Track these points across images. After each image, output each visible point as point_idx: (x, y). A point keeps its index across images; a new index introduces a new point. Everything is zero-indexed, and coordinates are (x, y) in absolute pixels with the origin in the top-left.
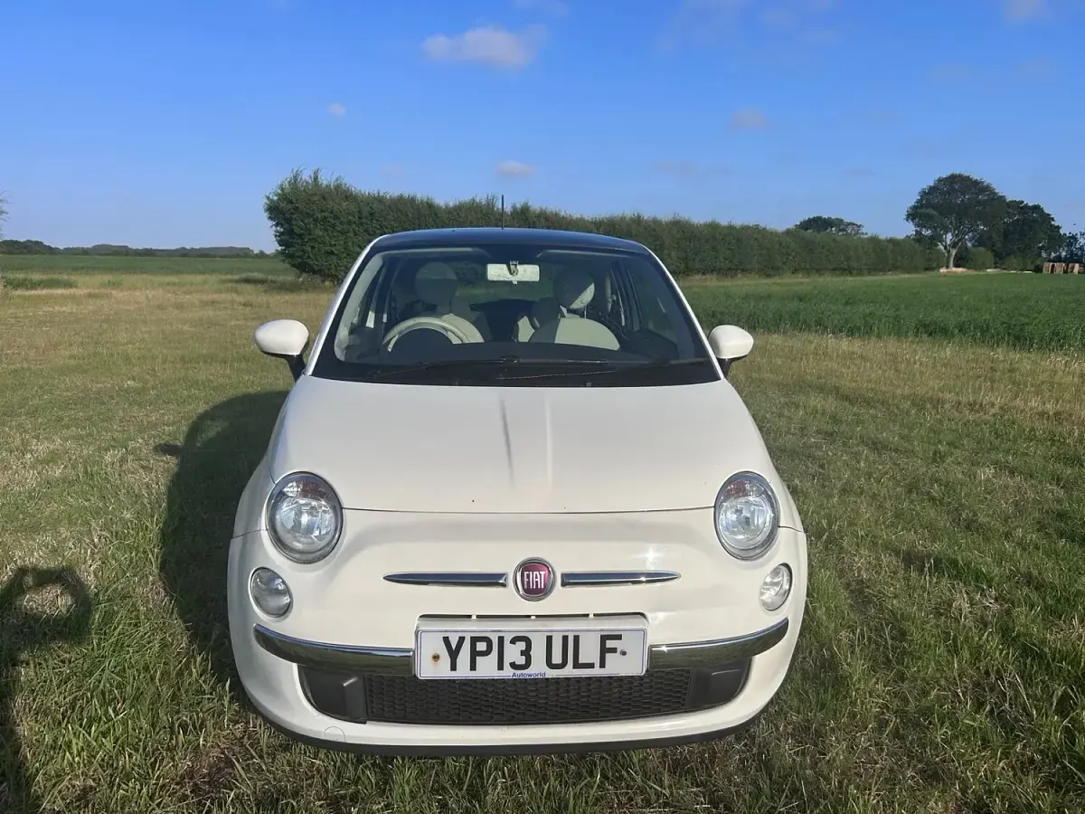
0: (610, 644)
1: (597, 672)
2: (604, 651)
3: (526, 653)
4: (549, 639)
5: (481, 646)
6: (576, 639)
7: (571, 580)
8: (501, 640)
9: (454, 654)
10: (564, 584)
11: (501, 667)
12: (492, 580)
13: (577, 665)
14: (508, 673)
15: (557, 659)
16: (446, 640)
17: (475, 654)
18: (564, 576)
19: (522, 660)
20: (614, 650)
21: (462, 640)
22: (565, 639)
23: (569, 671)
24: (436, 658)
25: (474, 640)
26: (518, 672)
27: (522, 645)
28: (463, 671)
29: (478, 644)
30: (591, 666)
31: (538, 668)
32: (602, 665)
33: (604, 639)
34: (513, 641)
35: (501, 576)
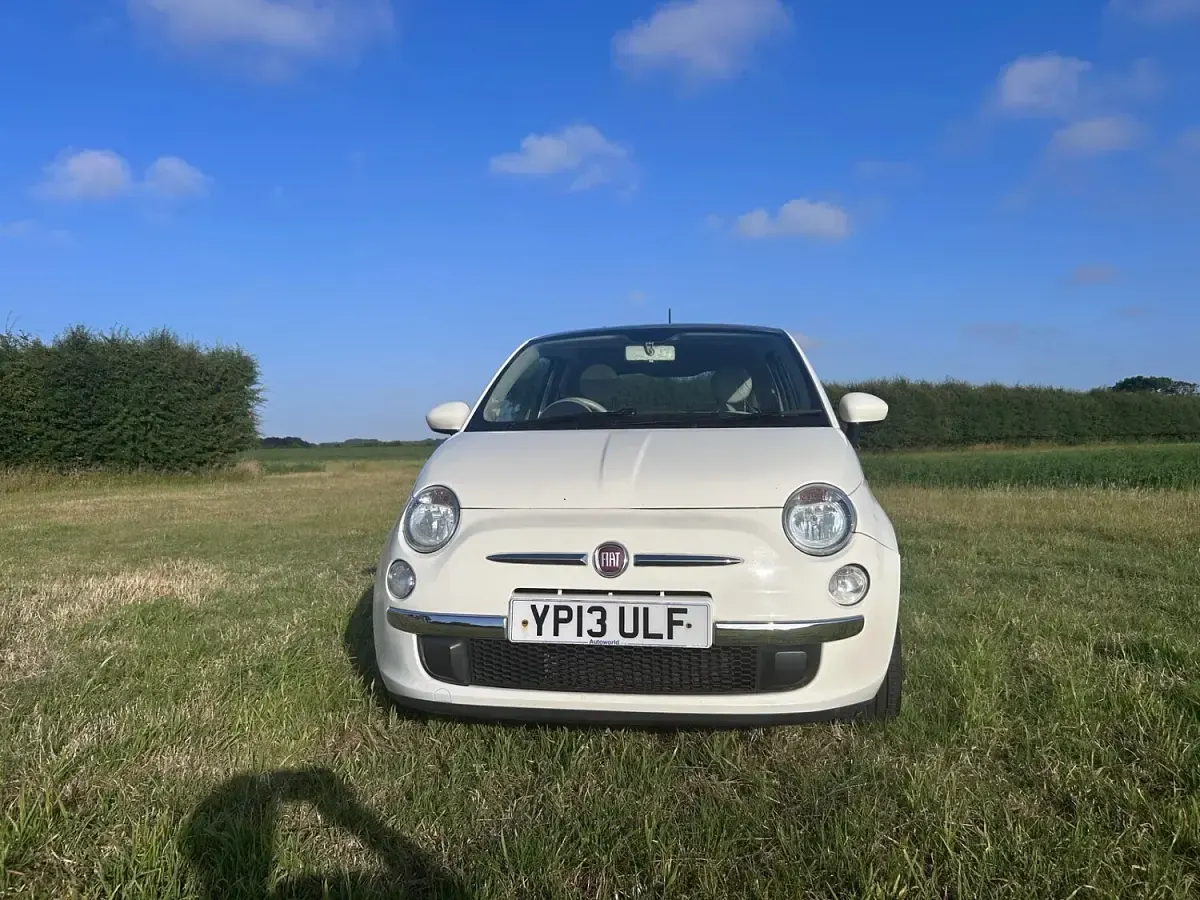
0: (676, 617)
1: (665, 642)
2: (671, 623)
3: (602, 622)
4: (622, 610)
5: (563, 614)
6: (646, 610)
7: (643, 561)
8: (580, 609)
9: (540, 621)
10: (636, 564)
11: (580, 634)
12: (575, 560)
13: (647, 635)
14: (586, 639)
15: (629, 629)
16: (534, 608)
17: (557, 621)
18: (636, 557)
19: (598, 629)
20: (680, 623)
21: (546, 608)
22: (636, 610)
23: (639, 641)
24: (525, 623)
25: (557, 609)
26: (595, 639)
27: (598, 615)
28: (548, 636)
29: (560, 612)
30: (660, 636)
31: (613, 637)
32: (670, 636)
33: (671, 612)
34: (591, 610)
35: (582, 556)
